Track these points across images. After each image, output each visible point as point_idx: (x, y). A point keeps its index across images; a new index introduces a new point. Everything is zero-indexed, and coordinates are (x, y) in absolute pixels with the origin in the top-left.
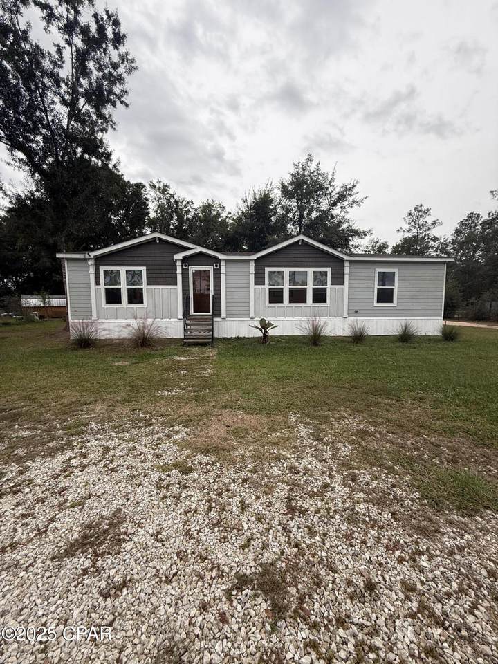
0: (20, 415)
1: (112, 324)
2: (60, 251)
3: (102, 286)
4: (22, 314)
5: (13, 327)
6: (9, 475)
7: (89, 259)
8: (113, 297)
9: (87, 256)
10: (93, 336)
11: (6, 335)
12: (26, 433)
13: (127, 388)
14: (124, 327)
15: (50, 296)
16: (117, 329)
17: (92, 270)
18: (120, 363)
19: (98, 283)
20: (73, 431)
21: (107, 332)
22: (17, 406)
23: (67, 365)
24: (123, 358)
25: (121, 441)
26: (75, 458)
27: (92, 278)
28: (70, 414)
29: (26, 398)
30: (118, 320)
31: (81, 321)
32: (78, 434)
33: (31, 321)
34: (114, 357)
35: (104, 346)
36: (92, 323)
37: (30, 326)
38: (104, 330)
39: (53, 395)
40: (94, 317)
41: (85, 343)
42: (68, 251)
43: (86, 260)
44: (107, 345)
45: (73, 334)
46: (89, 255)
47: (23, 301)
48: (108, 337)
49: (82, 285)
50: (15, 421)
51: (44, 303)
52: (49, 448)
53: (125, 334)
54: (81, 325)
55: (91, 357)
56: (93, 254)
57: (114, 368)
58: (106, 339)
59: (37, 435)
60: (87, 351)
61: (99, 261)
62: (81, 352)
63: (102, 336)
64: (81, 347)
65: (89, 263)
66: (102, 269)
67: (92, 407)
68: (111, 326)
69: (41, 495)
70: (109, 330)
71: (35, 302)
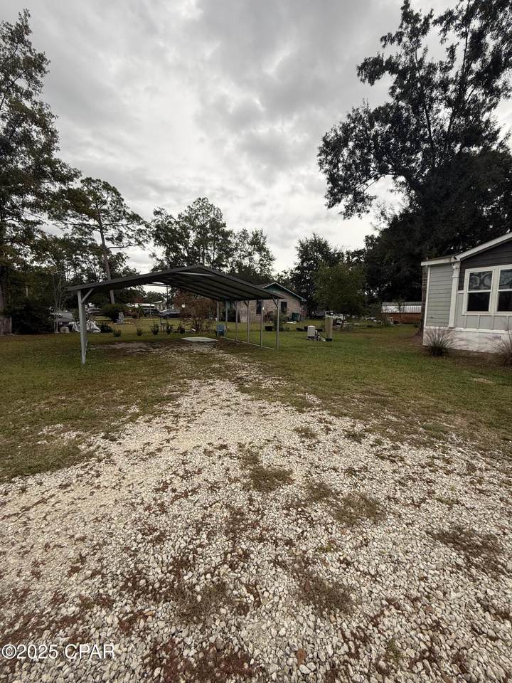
0: (387, 401)
1: (471, 334)
2: (424, 260)
3: (466, 291)
4: (382, 319)
5: (373, 330)
6: (386, 446)
7: (454, 263)
8: (478, 303)
9: (453, 260)
10: (448, 345)
11: (371, 335)
12: (394, 419)
13: (494, 411)
14: (490, 339)
15: (405, 303)
16: (477, 340)
17: (456, 274)
18: (481, 380)
19: (461, 287)
20: (434, 433)
21: (463, 343)
22: (385, 394)
23: (421, 370)
24: (485, 375)
25: (489, 467)
26: (438, 458)
27: (455, 282)
28: (429, 416)
29: (390, 390)
30: (480, 330)
31: (437, 328)
32: (439, 438)
33: (387, 325)
34: (472, 372)
35: (459, 357)
36: (449, 332)
37: (387, 330)
38: (462, 340)
39: (412, 394)
40: (451, 325)
41: (438, 351)
42: (430, 258)
43: (451, 264)
44: (462, 357)
45: (426, 340)
46: (455, 258)
47: (384, 308)
48: (464, 348)
49: (442, 291)
50: (385, 405)
51: (399, 309)
52: (413, 439)
53: (489, 347)
54: (437, 331)
55: (444, 367)
56: (459, 257)
57: (473, 383)
58: (461, 351)
59: (401, 424)
60: (440, 360)
61: (466, 263)
62: (434, 360)
63: (460, 346)
64: (434, 354)
65: (454, 267)
66: (468, 272)
67: (451, 417)
68: (471, 337)
69: (411, 474)
70: (467, 340)
71: (391, 308)
